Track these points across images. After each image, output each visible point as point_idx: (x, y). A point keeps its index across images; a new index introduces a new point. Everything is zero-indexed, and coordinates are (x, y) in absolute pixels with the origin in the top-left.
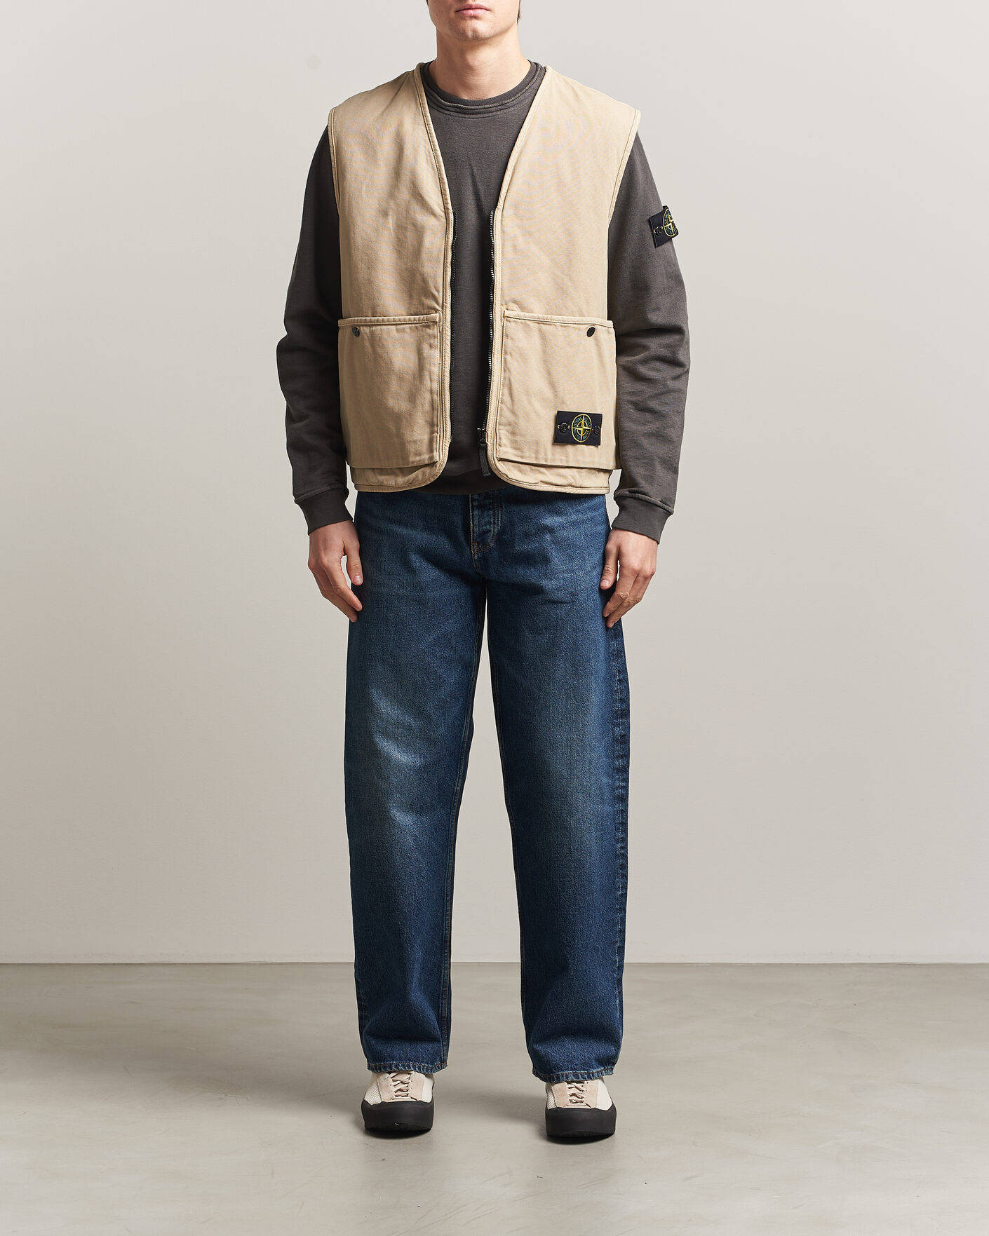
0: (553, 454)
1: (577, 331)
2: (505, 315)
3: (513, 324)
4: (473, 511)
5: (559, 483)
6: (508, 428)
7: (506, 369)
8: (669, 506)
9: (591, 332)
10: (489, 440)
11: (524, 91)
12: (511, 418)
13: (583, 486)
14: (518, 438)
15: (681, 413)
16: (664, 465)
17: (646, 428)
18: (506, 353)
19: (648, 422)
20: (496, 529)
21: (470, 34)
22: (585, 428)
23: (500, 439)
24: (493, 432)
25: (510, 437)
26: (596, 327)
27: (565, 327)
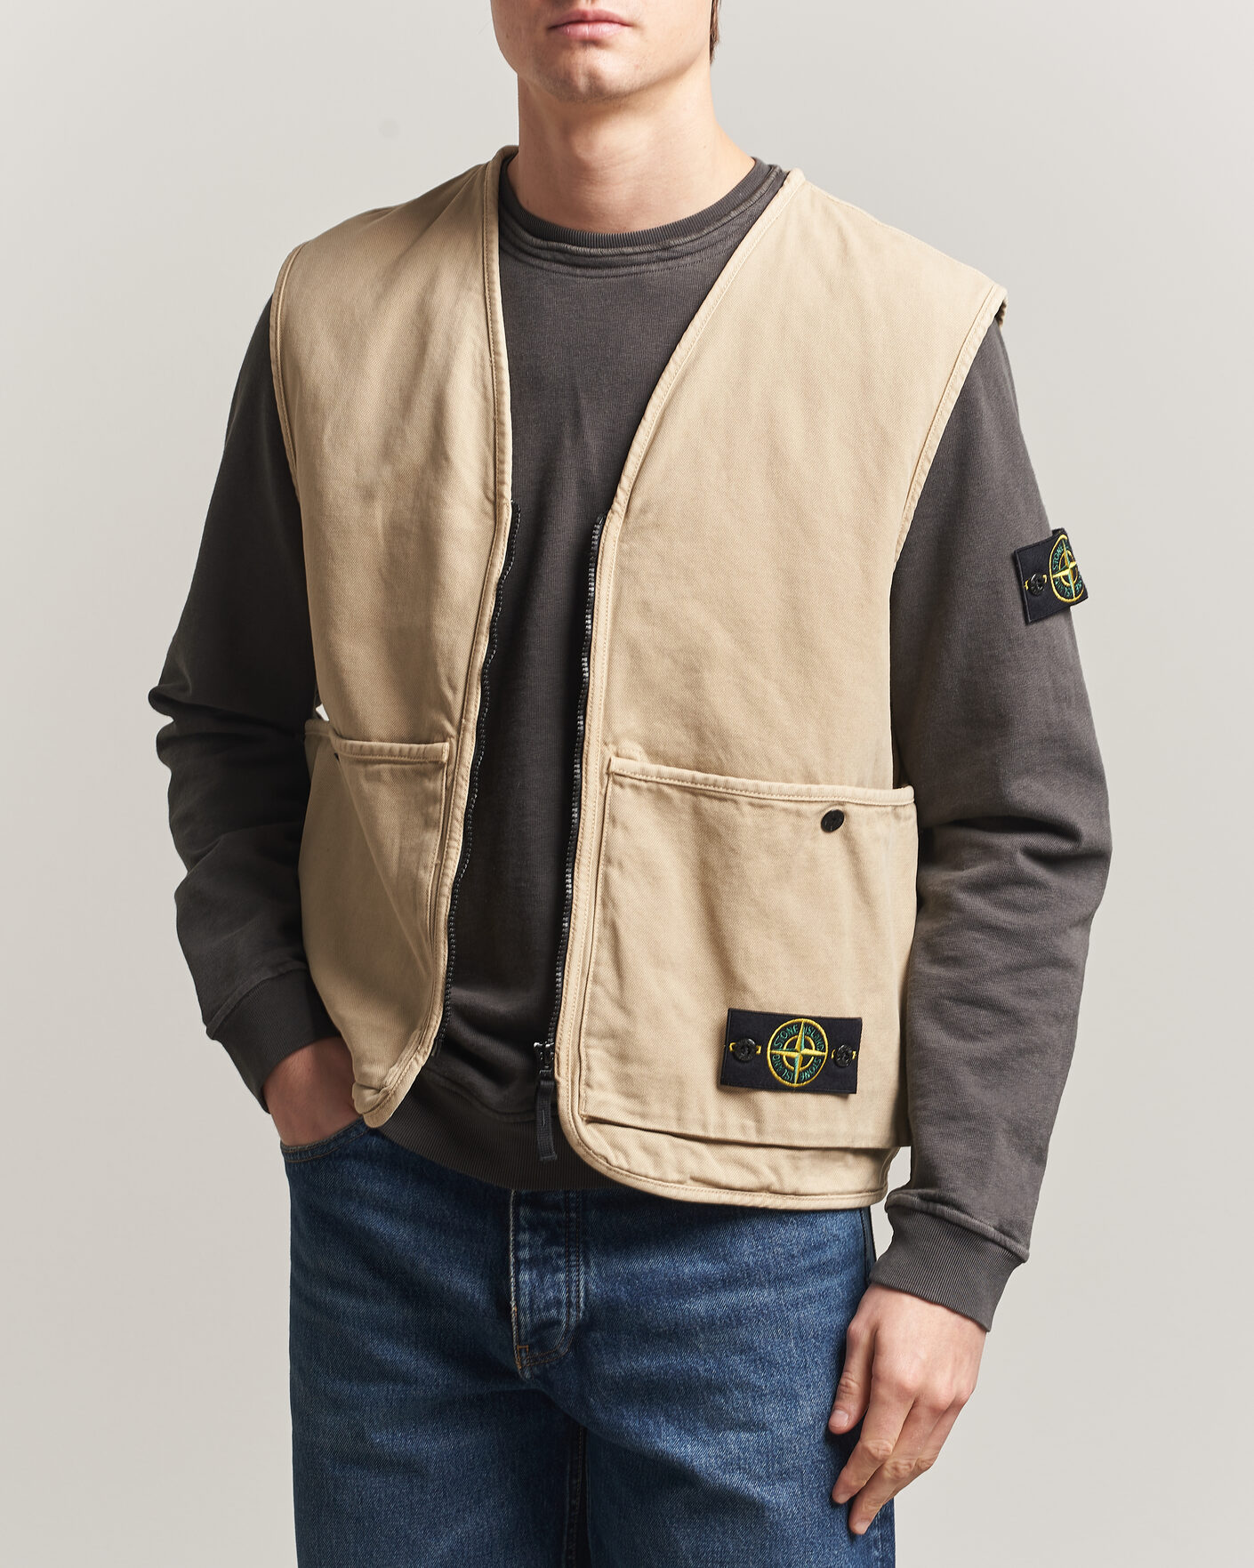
0: (722, 1114)
1: (792, 819)
2: (613, 768)
3: (629, 793)
4: (517, 1273)
5: (738, 1184)
6: (610, 1043)
7: (607, 900)
8: (1018, 1242)
9: (833, 821)
10: (563, 1071)
11: (725, 220)
12: (618, 1020)
13: (802, 1191)
14: (633, 1069)
15: (1068, 1020)
16: (1015, 1140)
17: (977, 1048)
18: (609, 861)
19: (984, 1033)
20: (573, 1320)
21: (582, 83)
22: (806, 1051)
23: (589, 1069)
24: (572, 1052)
25: (615, 1065)
26: (848, 809)
27: (761, 807)
